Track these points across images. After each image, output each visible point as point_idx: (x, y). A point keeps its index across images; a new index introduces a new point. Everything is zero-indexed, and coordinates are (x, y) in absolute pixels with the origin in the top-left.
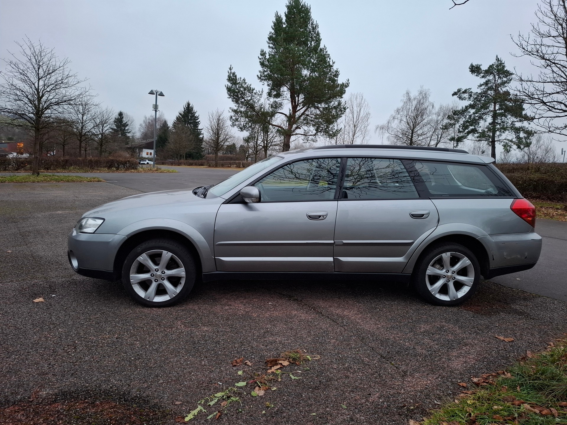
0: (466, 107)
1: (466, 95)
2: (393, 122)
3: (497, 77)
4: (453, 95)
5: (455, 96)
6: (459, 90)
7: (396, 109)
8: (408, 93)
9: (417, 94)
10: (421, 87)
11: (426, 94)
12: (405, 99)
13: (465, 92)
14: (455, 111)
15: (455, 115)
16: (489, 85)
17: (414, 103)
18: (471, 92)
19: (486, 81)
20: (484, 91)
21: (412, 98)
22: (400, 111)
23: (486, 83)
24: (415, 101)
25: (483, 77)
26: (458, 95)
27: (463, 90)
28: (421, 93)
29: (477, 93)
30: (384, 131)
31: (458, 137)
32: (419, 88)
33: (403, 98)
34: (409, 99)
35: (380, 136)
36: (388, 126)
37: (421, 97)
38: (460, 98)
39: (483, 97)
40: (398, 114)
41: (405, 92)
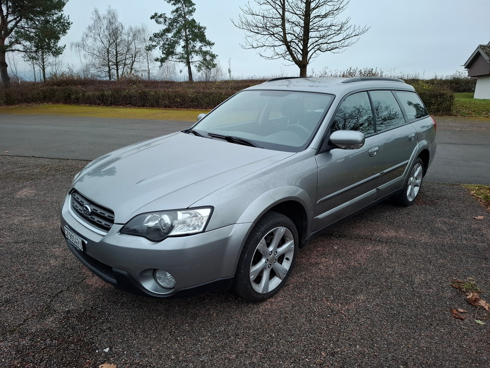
0: (164, 31)
1: (161, 20)
2: (88, 40)
3: (184, 5)
4: (151, 18)
5: (153, 20)
6: (156, 14)
7: (87, 27)
8: (96, 11)
9: (106, 13)
10: (109, 6)
11: (114, 14)
12: (95, 17)
13: (160, 16)
14: (155, 33)
15: (156, 37)
16: (179, 12)
17: (105, 22)
18: (166, 17)
19: (177, 8)
20: (175, 17)
21: (102, 17)
22: (92, 29)
23: (177, 11)
24: (105, 20)
25: (174, 4)
26: (155, 19)
27: (159, 15)
28: (109, 12)
29: (171, 18)
30: (80, 49)
31: (161, 58)
32: (107, 8)
33: (92, 16)
34: (99, 18)
35: (77, 54)
36: (83, 44)
37: (110, 17)
38: (157, 21)
39: (175, 23)
40: (91, 32)
41: (94, 10)
